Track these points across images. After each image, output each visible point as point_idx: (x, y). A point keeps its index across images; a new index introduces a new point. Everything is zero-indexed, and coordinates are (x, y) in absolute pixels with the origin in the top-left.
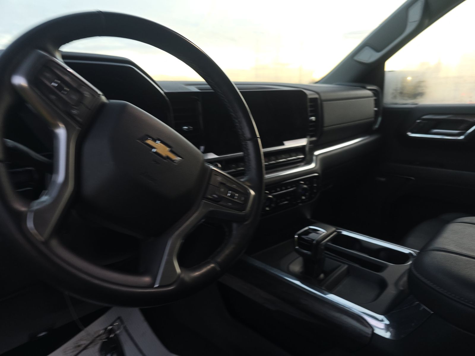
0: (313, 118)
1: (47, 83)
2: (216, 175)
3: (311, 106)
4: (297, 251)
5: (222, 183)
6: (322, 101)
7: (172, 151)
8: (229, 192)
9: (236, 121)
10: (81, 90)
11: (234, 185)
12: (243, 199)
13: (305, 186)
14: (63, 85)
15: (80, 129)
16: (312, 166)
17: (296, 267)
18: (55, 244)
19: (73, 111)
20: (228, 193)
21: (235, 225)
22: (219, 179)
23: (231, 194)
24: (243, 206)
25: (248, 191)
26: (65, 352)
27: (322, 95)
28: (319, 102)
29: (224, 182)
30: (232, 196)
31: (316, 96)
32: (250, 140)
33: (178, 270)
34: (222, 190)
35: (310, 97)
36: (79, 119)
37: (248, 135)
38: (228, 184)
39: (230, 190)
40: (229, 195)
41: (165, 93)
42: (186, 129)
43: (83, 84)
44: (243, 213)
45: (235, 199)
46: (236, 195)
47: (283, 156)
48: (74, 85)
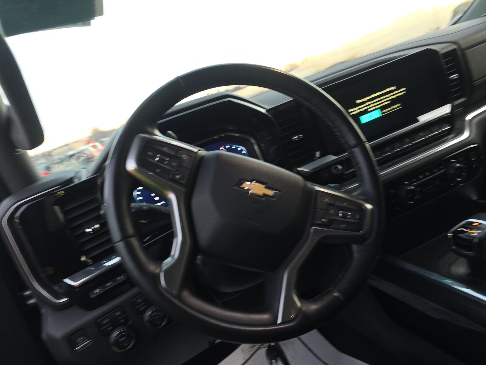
0: (455, 76)
1: (152, 160)
2: (321, 196)
3: (447, 63)
4: (456, 252)
5: (330, 204)
6: (463, 50)
7: (268, 187)
8: (340, 212)
9: (336, 130)
10: (179, 155)
11: (345, 204)
12: (358, 217)
13: (459, 165)
14: (163, 157)
15: (185, 189)
16: (466, 135)
17: (461, 269)
18: (186, 295)
19: (177, 177)
20: (338, 214)
21: (355, 247)
22: (326, 200)
23: (342, 213)
24: (359, 225)
25: (363, 207)
26: (243, 351)
27: (461, 42)
28: (459, 53)
29: (333, 203)
30: (344, 216)
31: (454, 47)
32: (355, 146)
33: (298, 304)
34: (332, 212)
35: (442, 52)
36: (183, 182)
37: (352, 141)
38: (338, 204)
39: (341, 210)
40: (340, 215)
41: (267, 111)
42: (296, 139)
43: (181, 149)
44: (361, 233)
45: (349, 218)
46: (348, 214)
47: (421, 134)
48: (173, 153)
